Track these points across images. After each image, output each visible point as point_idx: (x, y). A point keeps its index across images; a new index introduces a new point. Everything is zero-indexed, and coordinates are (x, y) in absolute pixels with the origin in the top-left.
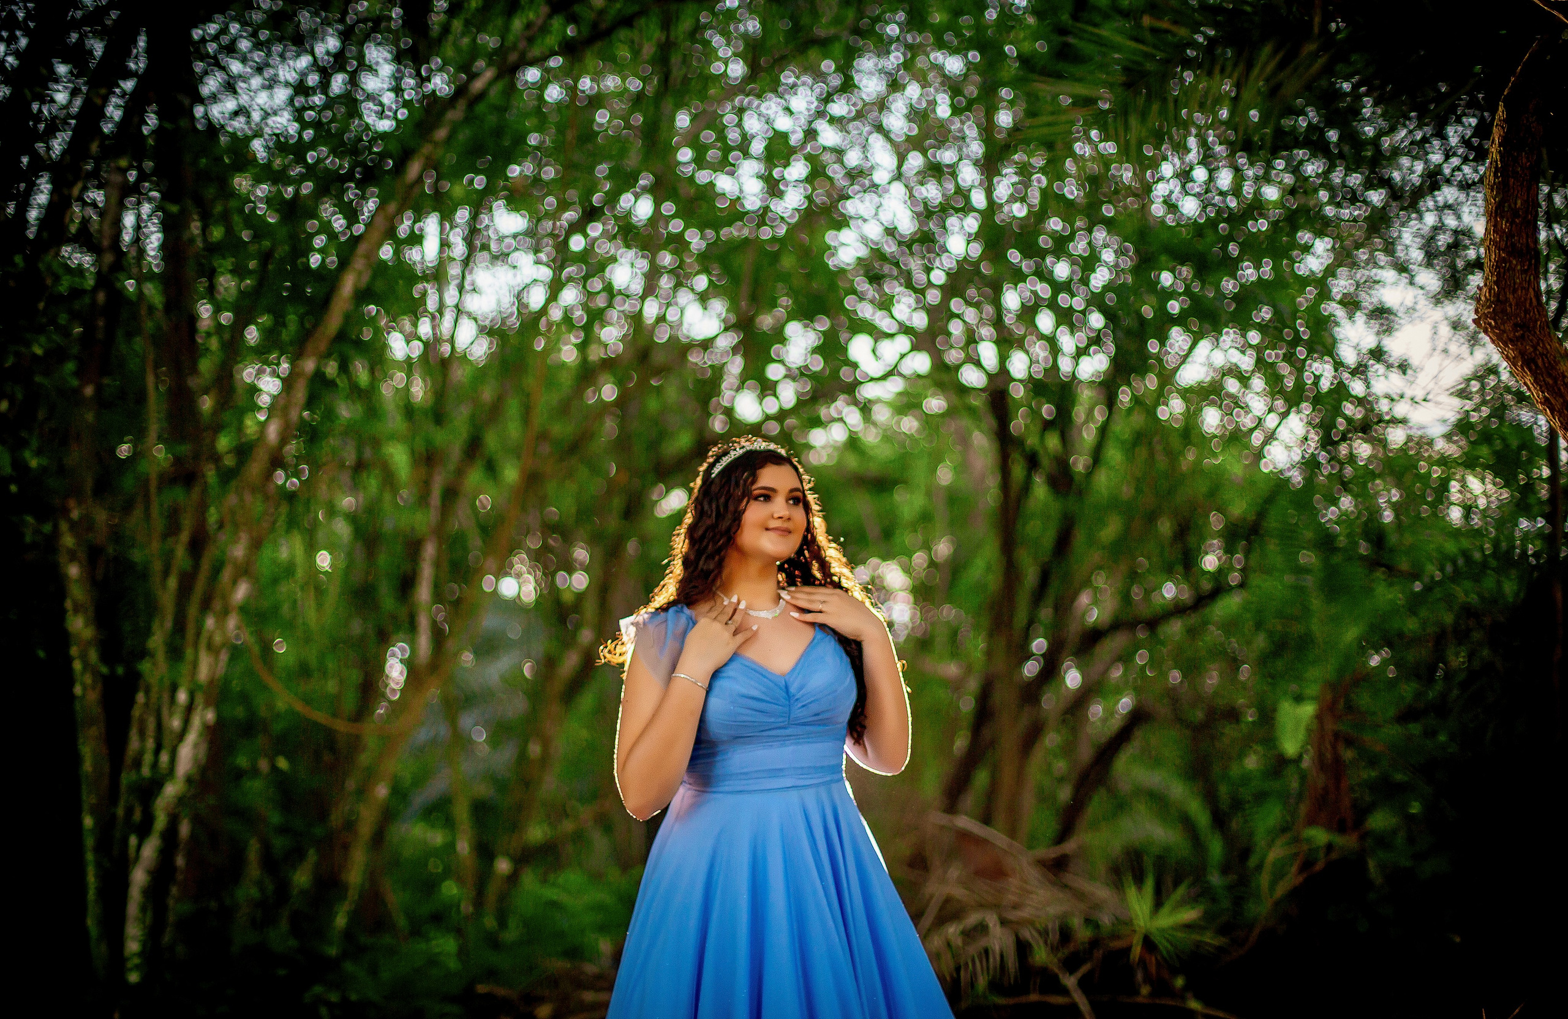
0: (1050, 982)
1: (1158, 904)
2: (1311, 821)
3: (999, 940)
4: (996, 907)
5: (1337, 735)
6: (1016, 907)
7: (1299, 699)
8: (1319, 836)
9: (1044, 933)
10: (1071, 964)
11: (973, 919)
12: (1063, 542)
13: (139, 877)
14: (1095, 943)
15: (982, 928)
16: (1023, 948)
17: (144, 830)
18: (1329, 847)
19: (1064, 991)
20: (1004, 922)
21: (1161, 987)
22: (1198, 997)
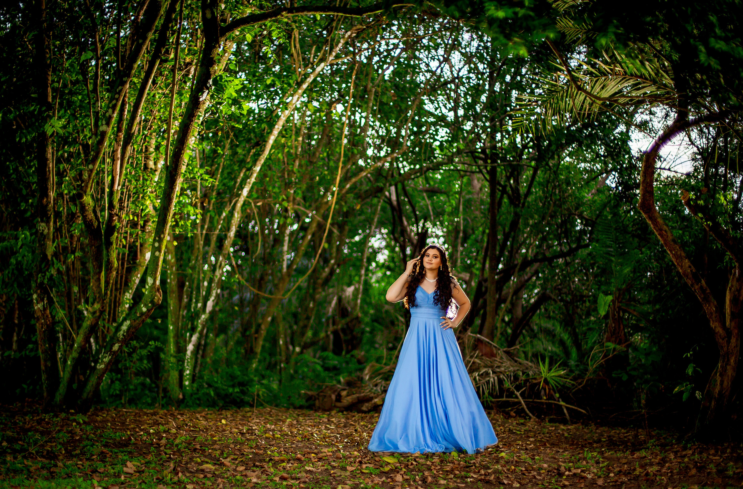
0: (511, 394)
1: (550, 370)
2: (608, 340)
3: (493, 378)
4: (492, 367)
5: (620, 308)
6: (499, 367)
7: (606, 294)
8: (611, 345)
9: (508, 377)
10: (518, 388)
11: (483, 371)
12: (514, 225)
13: (190, 347)
14: (526, 381)
15: (487, 374)
16: (501, 382)
17: (193, 330)
18: (614, 349)
19: (517, 397)
20: (494, 372)
21: (550, 397)
22: (563, 401)
